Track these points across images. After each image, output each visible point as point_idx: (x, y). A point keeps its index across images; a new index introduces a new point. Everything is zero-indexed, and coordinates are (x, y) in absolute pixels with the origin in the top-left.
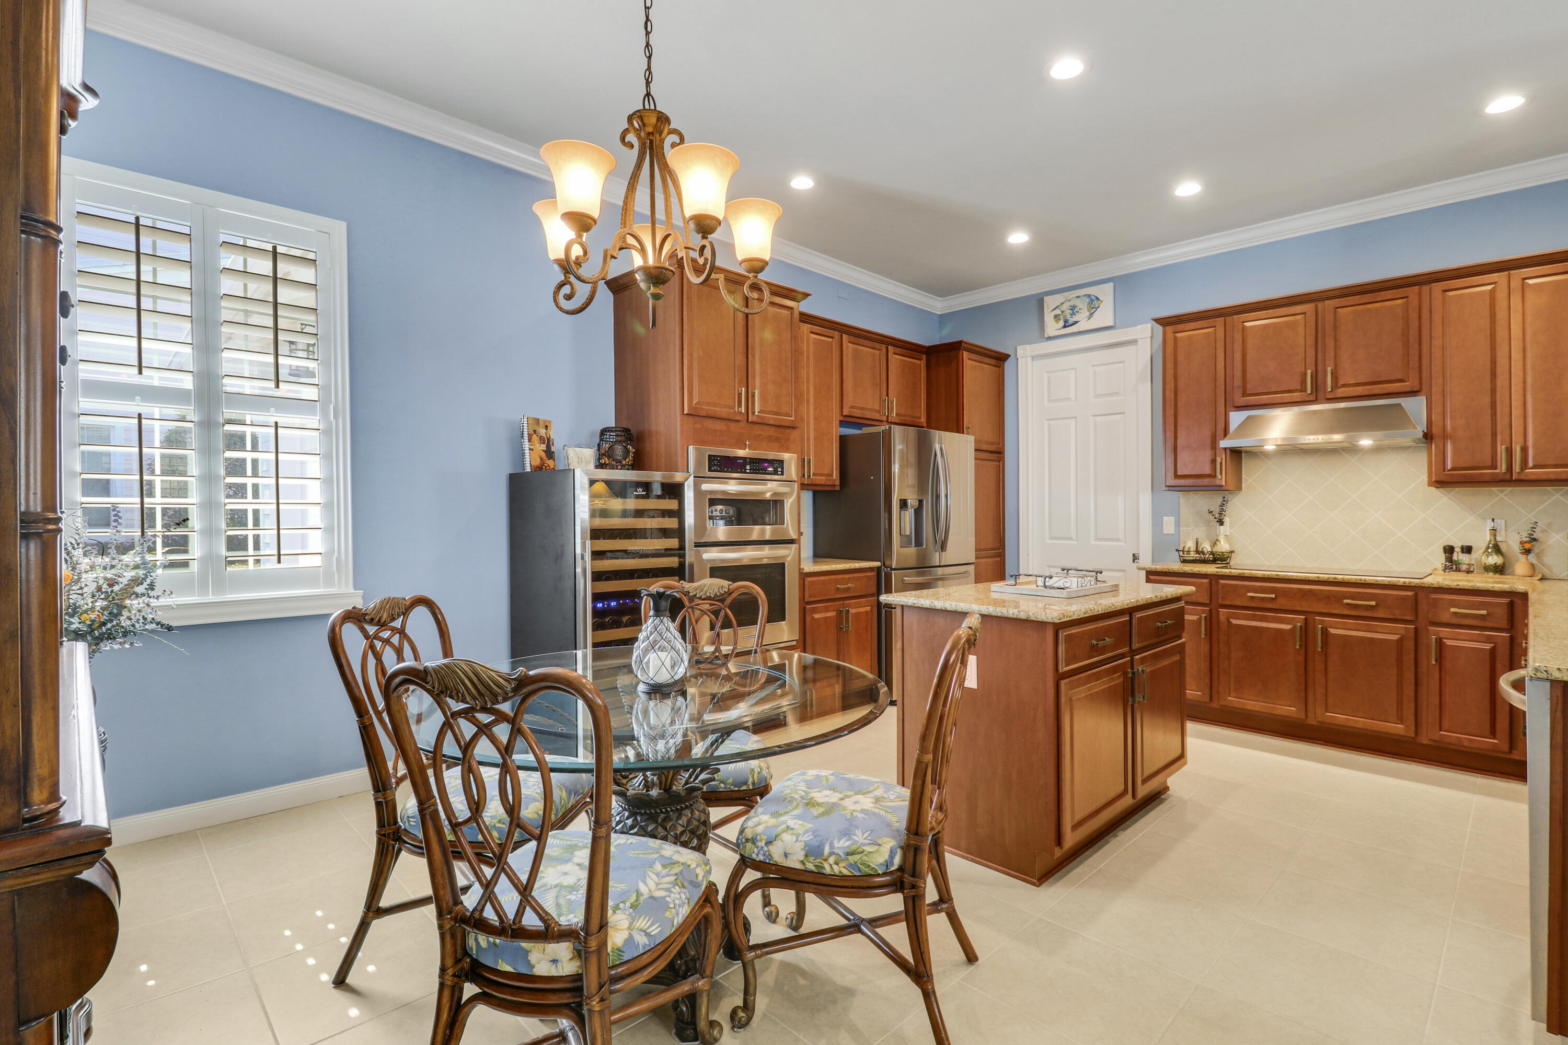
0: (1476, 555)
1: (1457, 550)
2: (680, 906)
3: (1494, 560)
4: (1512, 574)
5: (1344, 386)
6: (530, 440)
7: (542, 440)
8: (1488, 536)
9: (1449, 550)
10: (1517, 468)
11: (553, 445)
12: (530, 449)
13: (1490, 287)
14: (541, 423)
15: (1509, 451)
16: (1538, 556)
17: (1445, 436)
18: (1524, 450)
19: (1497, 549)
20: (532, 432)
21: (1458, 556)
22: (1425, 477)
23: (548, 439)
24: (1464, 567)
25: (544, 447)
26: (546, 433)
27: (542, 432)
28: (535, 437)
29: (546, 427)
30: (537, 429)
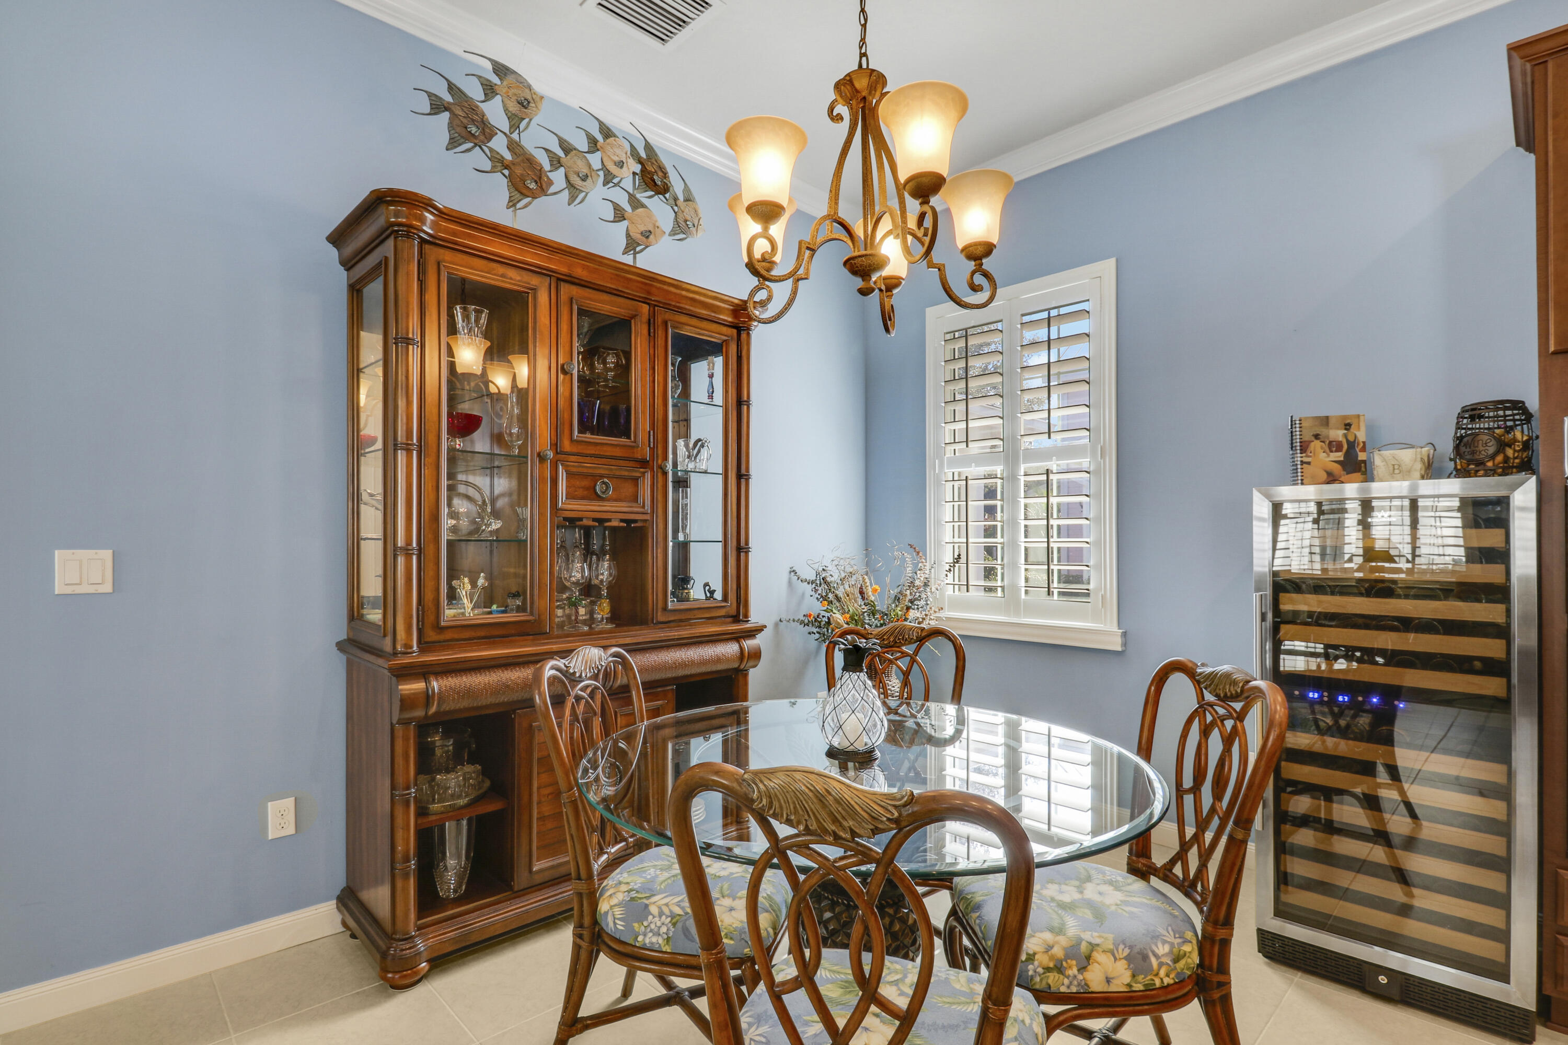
2: (651, 931)
6: (1303, 450)
7: (1334, 446)
11: (1364, 449)
12: (1302, 463)
14: (1332, 422)
20: (1308, 436)
23: (1352, 445)
25: (1339, 456)
26: (1345, 436)
27: (1338, 434)
28: (1317, 444)
29: (1348, 426)
30: (1323, 431)
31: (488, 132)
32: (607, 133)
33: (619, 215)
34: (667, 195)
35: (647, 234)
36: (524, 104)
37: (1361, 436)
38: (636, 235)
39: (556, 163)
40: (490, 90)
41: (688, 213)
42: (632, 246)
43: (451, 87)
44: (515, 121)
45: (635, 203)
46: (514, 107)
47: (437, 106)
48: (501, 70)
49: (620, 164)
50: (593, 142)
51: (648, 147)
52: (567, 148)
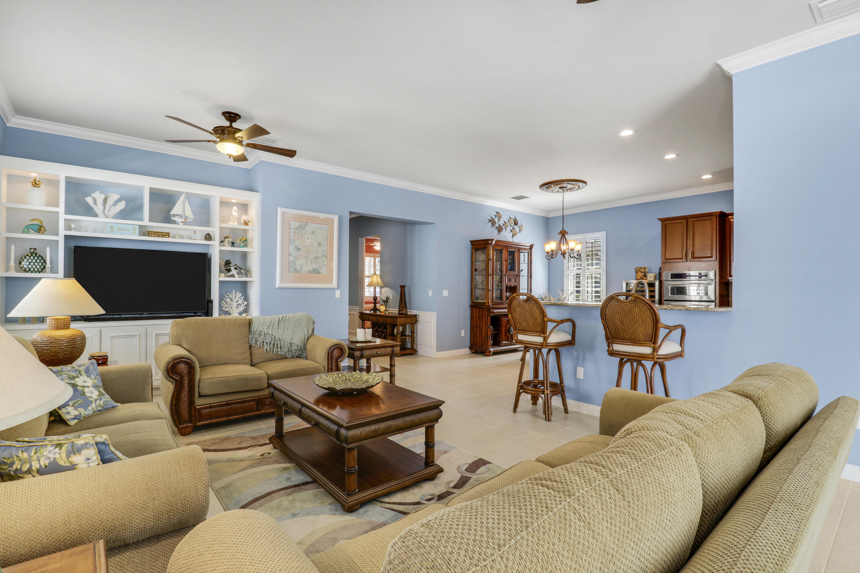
7: (642, 272)
11: (647, 273)
12: (637, 275)
23: (645, 272)
25: (643, 274)
27: (643, 270)
28: (639, 272)
29: (644, 269)
30: (640, 270)
31: (495, 223)
32: (510, 218)
33: (511, 231)
34: (518, 225)
35: (515, 234)
36: (500, 217)
37: (647, 270)
38: (514, 234)
39: (504, 225)
40: (496, 216)
41: (522, 228)
42: (513, 236)
43: (492, 218)
44: (499, 220)
45: (514, 229)
46: (499, 218)
47: (490, 221)
48: (497, 213)
49: (512, 223)
50: (509, 220)
51: (515, 218)
52: (505, 222)
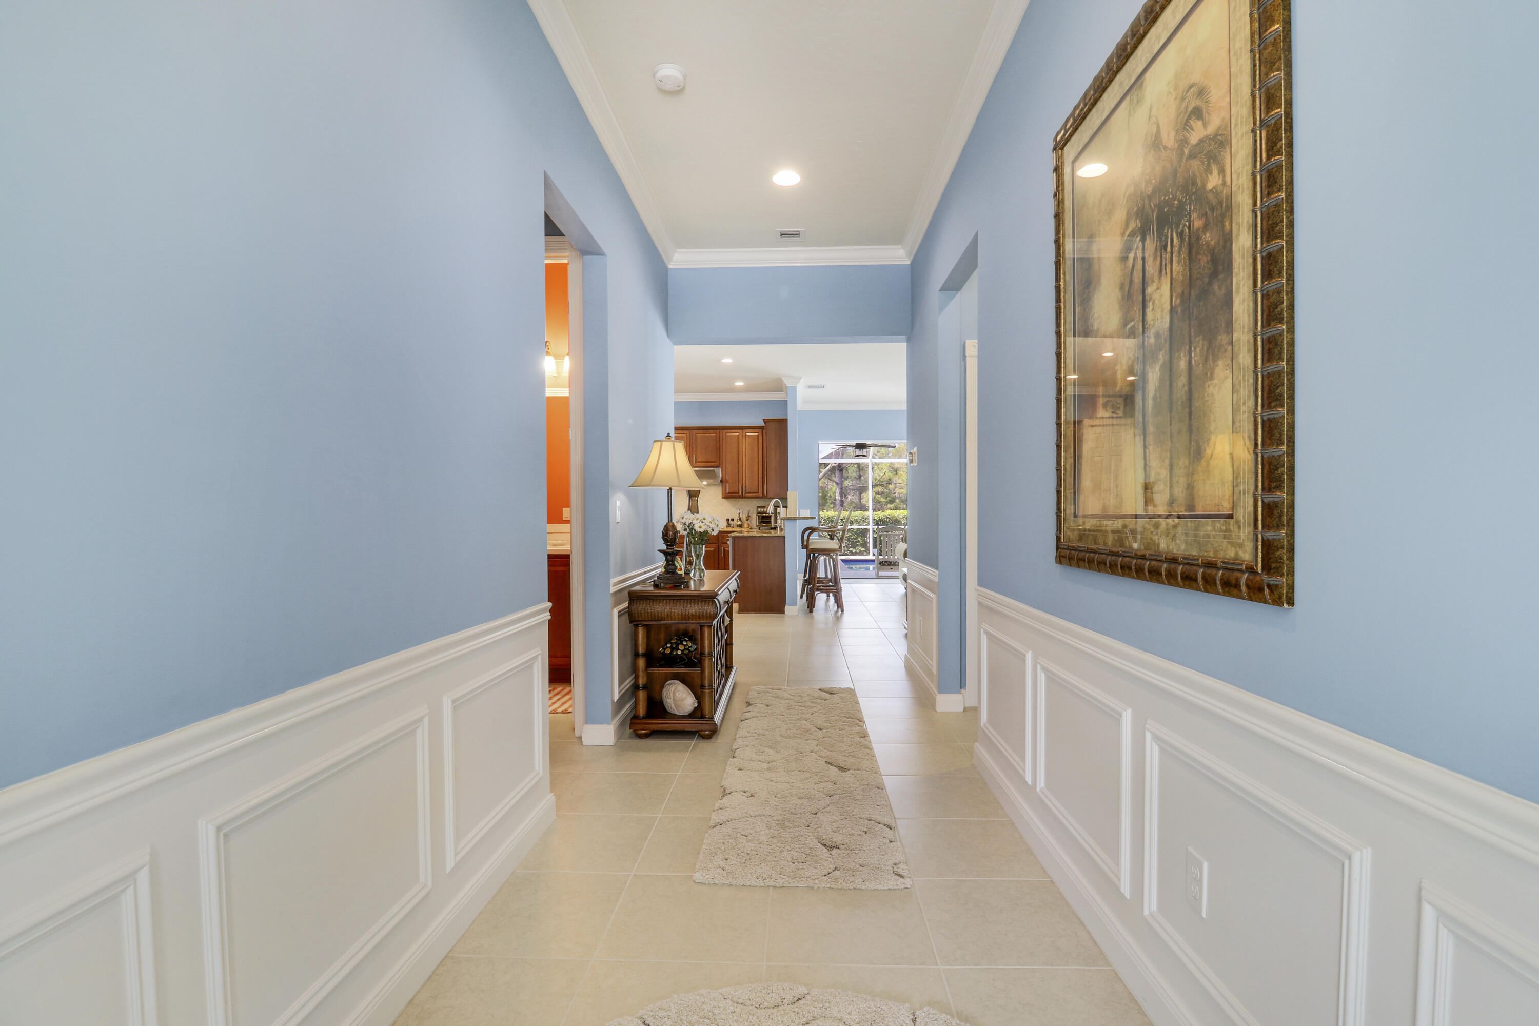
0: (735, 521)
1: (730, 520)
3: (739, 523)
4: (744, 527)
5: (699, 462)
8: (738, 516)
9: (728, 520)
10: (744, 493)
13: (737, 434)
15: (742, 487)
16: (751, 522)
17: (727, 482)
18: (746, 487)
19: (740, 519)
21: (730, 522)
22: (721, 495)
24: (732, 526)
